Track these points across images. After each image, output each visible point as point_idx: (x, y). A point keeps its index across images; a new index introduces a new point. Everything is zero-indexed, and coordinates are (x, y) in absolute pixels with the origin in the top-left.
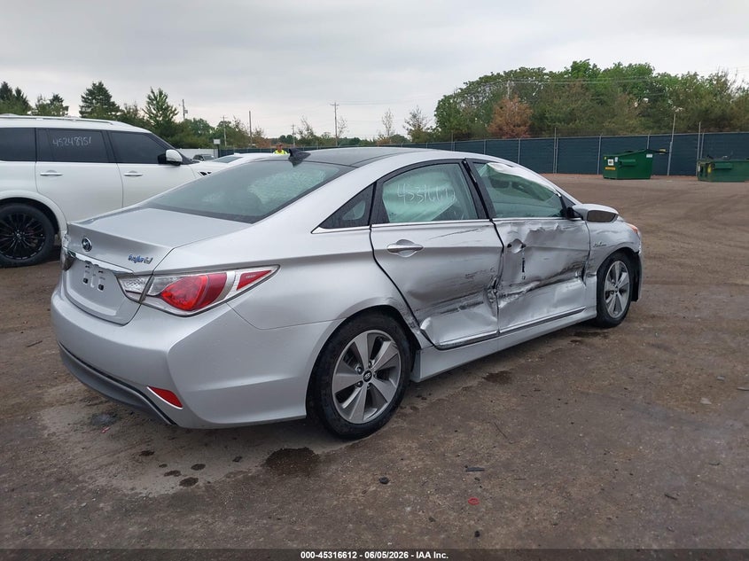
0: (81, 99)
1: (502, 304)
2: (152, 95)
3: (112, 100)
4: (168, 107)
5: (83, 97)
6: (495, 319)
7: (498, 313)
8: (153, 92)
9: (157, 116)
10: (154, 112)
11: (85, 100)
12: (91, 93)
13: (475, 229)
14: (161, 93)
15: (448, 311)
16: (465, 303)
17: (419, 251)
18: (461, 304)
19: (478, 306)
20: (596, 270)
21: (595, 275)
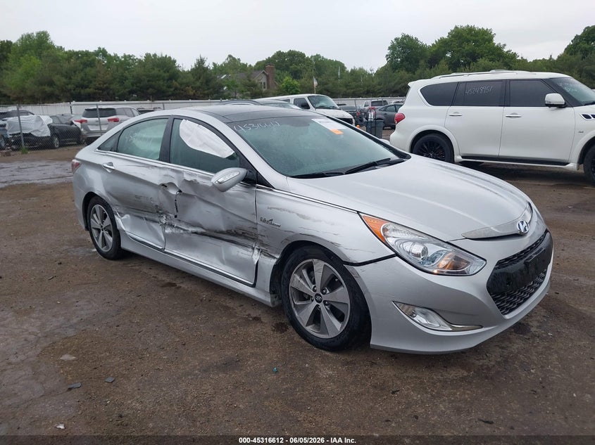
1: (169, 230)
6: (164, 239)
7: (166, 236)
15: (138, 216)
16: (147, 216)
19: (155, 224)
20: (276, 253)
21: (275, 258)
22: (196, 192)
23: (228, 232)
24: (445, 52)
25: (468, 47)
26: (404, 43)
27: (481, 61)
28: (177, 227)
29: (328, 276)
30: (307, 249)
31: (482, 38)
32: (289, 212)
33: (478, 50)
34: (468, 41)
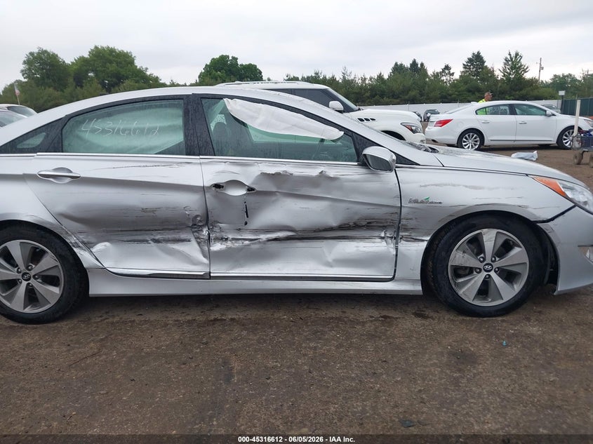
0: (462, 66)
1: (217, 247)
2: (509, 57)
3: (485, 64)
4: (521, 65)
5: (464, 65)
6: (205, 261)
7: (210, 255)
8: (510, 55)
9: (510, 74)
10: (508, 71)
11: (465, 66)
12: (470, 60)
13: (170, 164)
14: (517, 54)
15: (134, 241)
16: (158, 237)
17: (76, 180)
18: (152, 237)
19: (180, 243)
20: (427, 235)
21: (423, 241)
22: (278, 188)
23: (341, 228)
24: (87, 71)
25: (112, 68)
26: (41, 59)
27: (127, 82)
28: (233, 239)
29: (501, 241)
30: (475, 221)
31: (124, 60)
32: (454, 185)
33: (123, 72)
34: (111, 62)
